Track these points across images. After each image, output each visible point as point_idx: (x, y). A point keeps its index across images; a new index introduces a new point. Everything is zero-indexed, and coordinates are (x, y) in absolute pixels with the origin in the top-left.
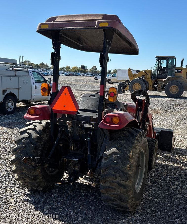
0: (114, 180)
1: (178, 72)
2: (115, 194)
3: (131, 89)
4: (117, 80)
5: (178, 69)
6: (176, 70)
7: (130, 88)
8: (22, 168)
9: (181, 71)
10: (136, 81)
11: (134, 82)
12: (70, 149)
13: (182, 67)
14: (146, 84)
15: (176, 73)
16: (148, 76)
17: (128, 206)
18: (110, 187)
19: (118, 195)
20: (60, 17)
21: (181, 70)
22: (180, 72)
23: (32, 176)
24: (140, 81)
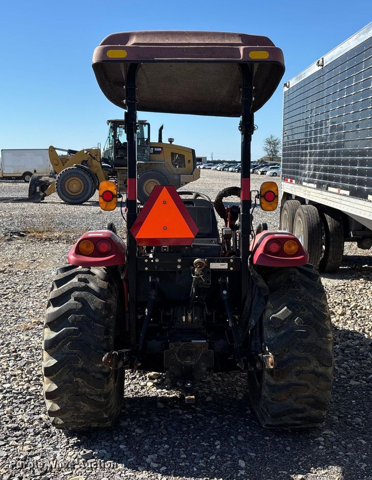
0: (306, 368)
1: (155, 152)
2: (308, 397)
3: (62, 191)
4: (3, 173)
5: (154, 146)
6: (151, 147)
7: (60, 190)
8: (76, 381)
9: (160, 149)
10: (72, 172)
11: (67, 175)
12: (184, 320)
13: (161, 142)
14: (93, 179)
15: (151, 154)
16: (94, 162)
17: (324, 416)
18: (297, 385)
19: (313, 397)
20: (139, 34)
21: (162, 148)
22: (159, 152)
23: (100, 396)
24: (80, 172)
